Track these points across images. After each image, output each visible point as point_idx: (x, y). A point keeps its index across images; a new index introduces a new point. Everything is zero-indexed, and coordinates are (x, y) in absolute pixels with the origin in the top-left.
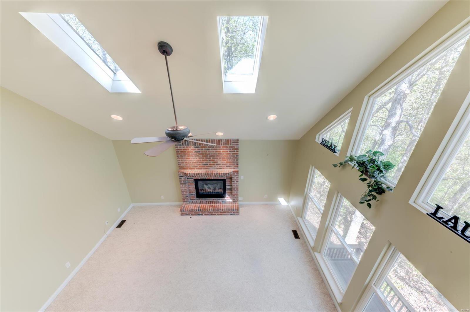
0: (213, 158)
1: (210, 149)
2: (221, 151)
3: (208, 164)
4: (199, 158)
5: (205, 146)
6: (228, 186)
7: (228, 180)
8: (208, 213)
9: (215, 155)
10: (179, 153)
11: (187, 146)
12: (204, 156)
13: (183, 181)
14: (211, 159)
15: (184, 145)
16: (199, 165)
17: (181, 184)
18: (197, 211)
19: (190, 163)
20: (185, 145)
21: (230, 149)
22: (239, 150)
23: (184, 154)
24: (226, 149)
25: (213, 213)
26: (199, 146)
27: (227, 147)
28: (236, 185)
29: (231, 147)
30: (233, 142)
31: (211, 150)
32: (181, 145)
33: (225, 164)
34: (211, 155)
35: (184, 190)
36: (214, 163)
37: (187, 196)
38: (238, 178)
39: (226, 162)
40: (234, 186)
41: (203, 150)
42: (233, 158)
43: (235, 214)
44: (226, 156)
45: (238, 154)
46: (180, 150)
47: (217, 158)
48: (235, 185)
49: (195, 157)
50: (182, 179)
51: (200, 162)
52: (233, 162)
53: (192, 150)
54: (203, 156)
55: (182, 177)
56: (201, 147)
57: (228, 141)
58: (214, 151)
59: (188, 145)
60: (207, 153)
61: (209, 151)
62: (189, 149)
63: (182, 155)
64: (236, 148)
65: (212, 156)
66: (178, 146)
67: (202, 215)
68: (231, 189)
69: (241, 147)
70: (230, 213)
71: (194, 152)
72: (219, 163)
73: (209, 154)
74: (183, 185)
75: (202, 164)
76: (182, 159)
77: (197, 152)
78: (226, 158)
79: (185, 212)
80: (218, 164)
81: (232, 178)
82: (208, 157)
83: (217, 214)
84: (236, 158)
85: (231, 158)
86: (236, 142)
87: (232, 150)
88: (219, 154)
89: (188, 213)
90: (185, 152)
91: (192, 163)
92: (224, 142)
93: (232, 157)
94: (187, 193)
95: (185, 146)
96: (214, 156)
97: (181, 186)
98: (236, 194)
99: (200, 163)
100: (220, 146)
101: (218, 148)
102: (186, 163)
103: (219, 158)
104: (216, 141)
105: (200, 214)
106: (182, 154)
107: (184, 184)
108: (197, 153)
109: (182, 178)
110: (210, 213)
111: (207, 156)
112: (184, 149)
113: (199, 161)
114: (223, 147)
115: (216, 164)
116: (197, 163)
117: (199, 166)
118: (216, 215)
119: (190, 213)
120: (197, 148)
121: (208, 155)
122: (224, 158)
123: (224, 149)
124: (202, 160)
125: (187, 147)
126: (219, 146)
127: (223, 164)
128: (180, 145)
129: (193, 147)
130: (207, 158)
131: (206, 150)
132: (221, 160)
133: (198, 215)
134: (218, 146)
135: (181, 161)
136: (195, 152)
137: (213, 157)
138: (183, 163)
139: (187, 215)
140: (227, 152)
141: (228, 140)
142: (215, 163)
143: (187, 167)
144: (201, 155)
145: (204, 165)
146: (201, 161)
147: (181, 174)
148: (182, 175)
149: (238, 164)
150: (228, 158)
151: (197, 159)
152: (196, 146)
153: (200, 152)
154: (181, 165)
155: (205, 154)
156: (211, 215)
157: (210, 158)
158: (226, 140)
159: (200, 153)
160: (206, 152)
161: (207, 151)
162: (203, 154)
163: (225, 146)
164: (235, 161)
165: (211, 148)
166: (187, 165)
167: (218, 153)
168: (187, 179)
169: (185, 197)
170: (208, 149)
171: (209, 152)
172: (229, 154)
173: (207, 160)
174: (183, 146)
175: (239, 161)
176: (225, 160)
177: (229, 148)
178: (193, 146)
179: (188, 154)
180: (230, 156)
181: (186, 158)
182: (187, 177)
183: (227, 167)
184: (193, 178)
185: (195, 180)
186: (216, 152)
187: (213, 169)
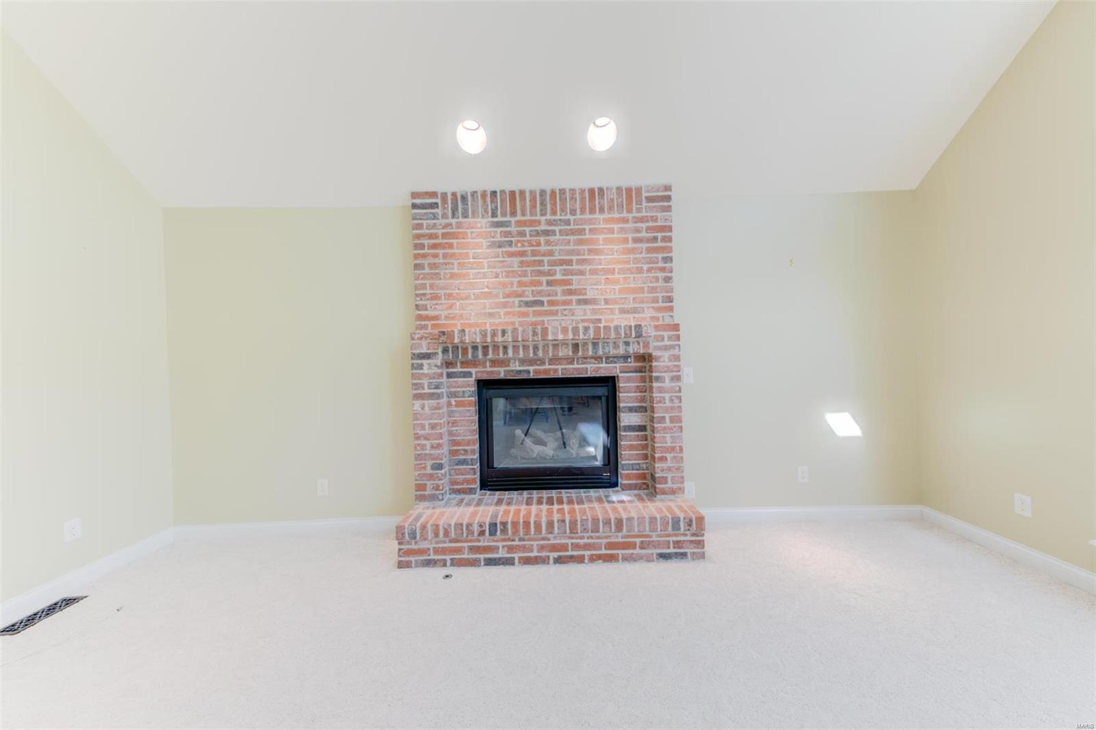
0: (565, 273)
1: (553, 233)
2: (601, 237)
3: (541, 303)
4: (508, 274)
5: (533, 218)
6: (631, 410)
7: (629, 380)
8: (542, 548)
9: (574, 258)
10: (426, 251)
11: (461, 219)
12: (529, 264)
13: (425, 382)
14: (558, 277)
15: (450, 214)
16: (505, 305)
17: (416, 397)
18: (482, 533)
19: (467, 298)
20: (453, 216)
21: (638, 231)
22: (674, 234)
23: (445, 256)
24: (622, 230)
25: (564, 547)
26: (508, 218)
27: (625, 221)
28: (671, 400)
29: (642, 220)
30: (646, 198)
31: (558, 237)
32: (435, 217)
33: (615, 302)
34: (557, 257)
35: (427, 431)
36: (569, 298)
37: (440, 467)
38: (677, 358)
39: (621, 291)
40: (662, 400)
41: (522, 234)
42: (649, 270)
43: (684, 555)
44: (618, 262)
45: (670, 249)
46: (431, 236)
47: (582, 273)
48: (667, 396)
49: (489, 267)
50: (426, 370)
51: (508, 290)
52: (653, 290)
53: (480, 235)
54: (522, 263)
55: (425, 362)
56: (519, 223)
57: (630, 195)
58: (571, 238)
59: (465, 216)
60: (543, 248)
61: (552, 238)
62: (469, 231)
63: (436, 261)
64: (659, 223)
65: (562, 263)
66: (425, 222)
67: (509, 562)
68: (642, 428)
69: (681, 217)
70: (656, 545)
71: (489, 247)
72: (590, 295)
73: (551, 253)
74: (428, 403)
75: (517, 300)
76: (437, 282)
78: (622, 271)
79: (424, 545)
80: (586, 302)
81: (650, 361)
82: (546, 268)
83: (587, 553)
84: (663, 269)
85: (640, 271)
86: (663, 198)
87: (644, 234)
88: (590, 251)
89: (436, 551)
90: (451, 246)
91: (477, 297)
92: (612, 200)
93: (645, 267)
94: (439, 446)
95: (454, 221)
96: (569, 262)
97: (417, 405)
98: (673, 449)
99: (508, 296)
100: (597, 216)
101: (587, 227)
102: (450, 295)
103: (593, 272)
104: (578, 196)
105: (502, 554)
106: (436, 256)
107: (431, 396)
108: (500, 250)
109: (426, 367)
110: (554, 548)
111: (540, 263)
112: (444, 236)
113: (504, 285)
114: (606, 221)
115: (580, 302)
116: (497, 296)
117: (502, 311)
118: (580, 560)
119: (444, 551)
120: (499, 230)
121: (546, 259)
122: (612, 272)
123: (611, 231)
124: (520, 284)
125: (459, 225)
126: (591, 216)
127: (607, 301)
128: (433, 214)
129: (482, 223)
130: (541, 273)
131: (538, 234)
132: (598, 283)
133: (490, 562)
134: (588, 216)
135: (428, 291)
136: (494, 245)
137: (565, 267)
138: (435, 297)
139: (429, 563)
140: (626, 240)
141: (629, 190)
142: (574, 298)
143: (453, 318)
144: (516, 260)
145: (527, 304)
146: (515, 288)
147: (424, 343)
148: (424, 350)
149: (670, 299)
150: (630, 271)
151: (497, 276)
152: (499, 219)
153: (510, 244)
154: (426, 310)
155: (534, 253)
156: (558, 561)
157: (554, 274)
158: (619, 189)
159: (513, 249)
160: (539, 244)
161: (542, 239)
162: (522, 254)
163: (616, 215)
164: (661, 284)
165: (557, 229)
166: (451, 307)
167: (585, 247)
168: (449, 375)
169: (429, 471)
170: (546, 233)
171: (548, 243)
172: (632, 251)
173: (539, 283)
174: (444, 222)
175: (675, 284)
176: (616, 282)
177: (630, 225)
178: (484, 221)
179: (460, 254)
180: (636, 261)
181: (453, 276)
182: (448, 364)
183: (623, 311)
184: (473, 371)
185: (483, 385)
186: (580, 242)
187: (560, 326)
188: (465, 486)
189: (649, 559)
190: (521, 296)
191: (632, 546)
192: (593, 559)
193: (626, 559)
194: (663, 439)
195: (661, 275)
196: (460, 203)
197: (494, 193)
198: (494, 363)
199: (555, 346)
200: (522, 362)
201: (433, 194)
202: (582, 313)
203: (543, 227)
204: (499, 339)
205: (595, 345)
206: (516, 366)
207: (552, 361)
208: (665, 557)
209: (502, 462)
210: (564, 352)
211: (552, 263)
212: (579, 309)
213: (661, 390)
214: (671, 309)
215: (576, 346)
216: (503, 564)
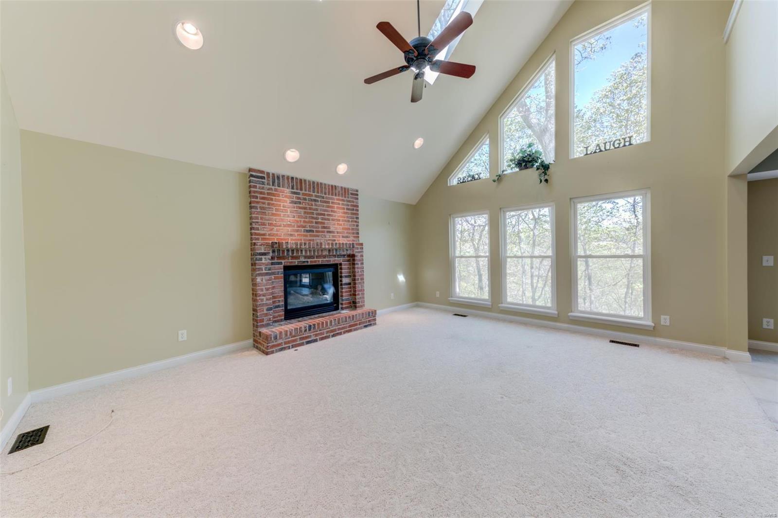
0: (323, 219)
1: (318, 201)
2: (336, 206)
3: (313, 231)
4: (299, 217)
5: (309, 193)
6: (346, 277)
7: (345, 265)
8: (327, 332)
9: (326, 213)
10: (259, 200)
11: (276, 187)
12: (308, 213)
13: (263, 267)
14: (320, 220)
15: (271, 184)
16: (297, 231)
18: (306, 331)
19: (280, 226)
20: (273, 185)
21: (348, 205)
22: (359, 209)
23: (269, 204)
24: (343, 204)
25: (335, 330)
26: (299, 191)
27: (344, 201)
28: (361, 272)
29: (349, 201)
30: (351, 193)
31: (319, 203)
32: (263, 183)
33: (340, 233)
34: (319, 212)
35: (265, 292)
36: (323, 230)
39: (343, 228)
40: (358, 272)
41: (305, 199)
42: (352, 221)
43: (371, 325)
44: (342, 217)
45: (358, 214)
46: (261, 193)
47: (328, 220)
49: (291, 212)
50: (263, 261)
51: (299, 224)
52: (353, 229)
53: (286, 197)
54: (305, 212)
55: (263, 257)
56: (303, 194)
57: (345, 191)
58: (325, 204)
59: (279, 186)
60: (314, 207)
61: (317, 203)
62: (281, 194)
63: (264, 206)
64: (355, 204)
65: (321, 214)
66: (258, 185)
67: (316, 341)
69: (361, 203)
70: (363, 323)
71: (290, 203)
72: (332, 229)
73: (317, 210)
74: (265, 278)
75: (303, 229)
76: (264, 216)
77: (295, 203)
78: (343, 221)
79: (280, 341)
80: (330, 232)
81: (354, 257)
82: (315, 216)
83: (343, 331)
84: (356, 222)
85: (349, 221)
86: (356, 194)
87: (350, 207)
88: (332, 211)
89: (285, 343)
90: (272, 199)
91: (285, 226)
92: (339, 192)
93: (350, 220)
94: (270, 299)
95: (273, 187)
96: (324, 215)
97: (259, 279)
99: (299, 227)
100: (334, 197)
101: (331, 201)
102: (270, 224)
103: (333, 220)
104: (327, 187)
105: (313, 338)
106: (264, 203)
107: (267, 274)
108: (296, 205)
109: (263, 260)
110: (332, 331)
111: (313, 213)
112: (268, 194)
113: (297, 221)
114: (338, 200)
115: (328, 232)
116: (294, 226)
117: (296, 234)
119: (289, 342)
120: (295, 196)
121: (315, 212)
122: (339, 220)
123: (339, 204)
124: (304, 222)
125: (276, 190)
126: (332, 197)
127: (338, 233)
128: (263, 182)
129: (287, 191)
130: (313, 218)
131: (312, 200)
132: (335, 225)
133: (308, 343)
134: (330, 196)
135: (259, 221)
136: (292, 202)
137: (322, 216)
138: (264, 224)
139: (281, 350)
140: (344, 209)
141: (345, 189)
142: (326, 230)
143: (273, 236)
144: (303, 211)
145: (307, 231)
146: (302, 224)
147: (263, 247)
148: (263, 251)
149: (358, 233)
150: (345, 221)
151: (294, 217)
152: (295, 191)
153: (300, 203)
154: (258, 230)
155: (310, 209)
156: (333, 336)
157: (318, 219)
158: (342, 187)
159: (301, 206)
160: (312, 205)
161: (313, 203)
162: (305, 208)
163: (341, 198)
164: (355, 227)
165: (319, 199)
166: (272, 230)
167: (330, 209)
168: (273, 264)
169: (265, 312)
170: (315, 201)
171: (316, 205)
172: (346, 213)
173: (312, 222)
174: (268, 187)
175: (359, 228)
176: (341, 225)
177: (345, 203)
178: (288, 190)
179: (277, 204)
180: (347, 217)
181: (273, 214)
182: (272, 258)
183: (343, 237)
184: (283, 261)
185: (286, 268)
186: (328, 207)
187: (325, 241)
188: (279, 318)
189: (361, 328)
190: (304, 227)
191: (356, 325)
192: (344, 333)
193: (355, 330)
194: (359, 287)
195: (355, 224)
196: (277, 179)
197: (292, 178)
198: (293, 258)
199: (322, 250)
200: (306, 257)
201: (262, 172)
202: (329, 236)
203: (313, 198)
204: (303, 247)
205: (336, 250)
206: (302, 259)
207: (317, 257)
208: (366, 326)
210: (326, 253)
211: (318, 214)
212: (328, 235)
213: (358, 268)
214: (358, 237)
215: (329, 250)
216: (313, 342)
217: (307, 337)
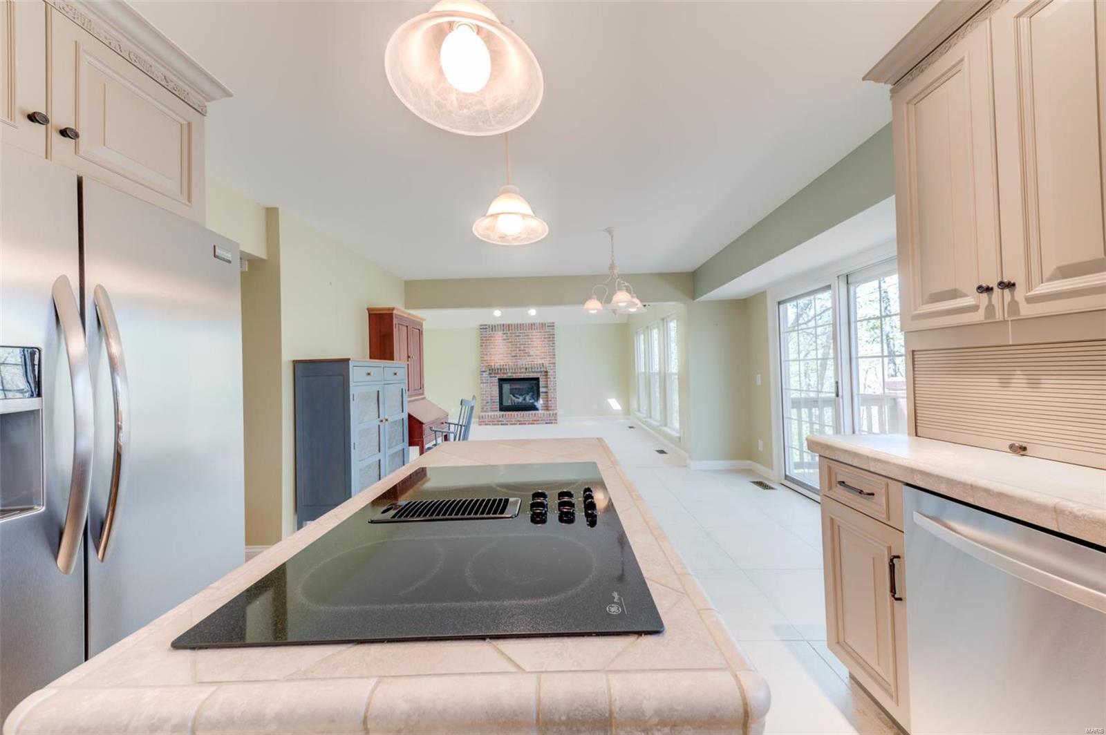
2: (534, 337)
3: (517, 356)
4: (507, 348)
5: (515, 332)
6: (542, 386)
7: (542, 378)
8: (515, 421)
10: (484, 341)
11: (494, 332)
12: (513, 345)
13: (484, 379)
14: (522, 349)
16: (506, 357)
17: (481, 383)
18: (500, 417)
19: (496, 355)
20: (492, 331)
22: (555, 336)
23: (489, 343)
24: (540, 335)
26: (507, 332)
27: (541, 332)
28: (553, 384)
29: (546, 332)
30: (548, 326)
31: (522, 337)
32: (486, 331)
33: (538, 356)
34: (521, 343)
35: (484, 392)
36: (525, 354)
37: (487, 403)
38: (555, 372)
39: (541, 352)
40: (551, 384)
41: (511, 336)
42: (548, 347)
43: (552, 423)
44: (539, 344)
45: (554, 341)
46: (485, 337)
47: (529, 347)
49: (502, 346)
50: (484, 375)
51: (507, 353)
52: (549, 352)
53: (499, 337)
54: (511, 345)
56: (511, 333)
57: (543, 325)
58: (526, 337)
60: (518, 340)
61: (520, 337)
62: (496, 335)
63: (487, 344)
64: (551, 333)
65: (523, 344)
66: (483, 333)
67: (507, 424)
68: (546, 392)
69: (557, 331)
70: (544, 420)
71: (502, 340)
72: (531, 354)
74: (485, 385)
75: (510, 355)
76: (487, 350)
77: (504, 339)
78: (540, 347)
79: (485, 420)
80: (530, 356)
81: (548, 373)
83: (527, 422)
84: (552, 346)
85: (546, 347)
86: (552, 326)
87: (546, 336)
88: (531, 341)
89: (488, 421)
90: (491, 340)
91: (499, 355)
92: (537, 327)
94: (487, 397)
96: (525, 344)
97: (482, 385)
98: (554, 398)
100: (533, 331)
101: (530, 334)
102: (491, 354)
103: (532, 347)
105: (505, 422)
107: (485, 383)
108: (505, 341)
110: (519, 421)
111: (517, 345)
112: (489, 337)
113: (506, 351)
114: (536, 332)
115: (528, 356)
116: (504, 354)
117: (505, 359)
118: (525, 424)
119: (490, 421)
120: (505, 335)
121: (518, 343)
122: (537, 347)
123: (537, 335)
124: (511, 351)
125: (493, 334)
127: (535, 356)
129: (500, 333)
130: (517, 348)
131: (516, 336)
132: (534, 350)
133: (502, 424)
134: (530, 331)
135: (484, 353)
137: (524, 346)
138: (487, 354)
139: (486, 424)
140: (541, 338)
141: (542, 324)
143: (492, 361)
145: (513, 356)
146: (509, 352)
147: (483, 368)
148: (484, 370)
149: (554, 355)
150: (543, 347)
151: (504, 348)
152: (505, 332)
153: (508, 339)
154: (484, 358)
155: (515, 342)
158: (539, 323)
159: (509, 341)
160: (516, 339)
162: (511, 342)
163: (539, 331)
164: (552, 350)
165: (521, 335)
166: (491, 357)
168: (491, 377)
170: (518, 336)
172: (544, 341)
173: (516, 350)
174: (489, 333)
175: (556, 351)
176: (538, 350)
177: (543, 334)
179: (494, 342)
180: (544, 344)
181: (492, 348)
182: (490, 374)
183: (541, 358)
184: (497, 376)
185: (499, 379)
186: (528, 339)
187: (523, 362)
188: (496, 409)
189: (543, 423)
191: (538, 420)
192: (529, 424)
193: (538, 424)
194: (550, 395)
195: (552, 348)
196: (493, 328)
197: (503, 325)
198: (503, 373)
199: (520, 369)
200: (512, 373)
201: (486, 325)
202: (529, 359)
203: (517, 334)
204: (505, 367)
205: (532, 368)
206: (509, 374)
207: (520, 373)
208: (547, 423)
209: (505, 404)
210: (523, 370)
211: (520, 345)
212: (528, 358)
213: (551, 381)
214: (554, 358)
215: (526, 369)
216: (505, 425)
217: (501, 421)
